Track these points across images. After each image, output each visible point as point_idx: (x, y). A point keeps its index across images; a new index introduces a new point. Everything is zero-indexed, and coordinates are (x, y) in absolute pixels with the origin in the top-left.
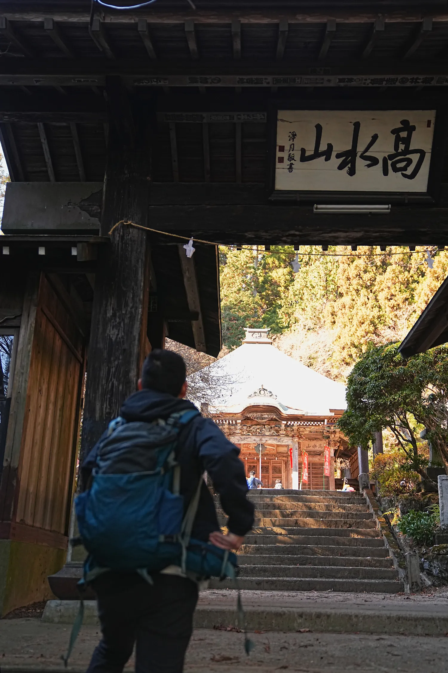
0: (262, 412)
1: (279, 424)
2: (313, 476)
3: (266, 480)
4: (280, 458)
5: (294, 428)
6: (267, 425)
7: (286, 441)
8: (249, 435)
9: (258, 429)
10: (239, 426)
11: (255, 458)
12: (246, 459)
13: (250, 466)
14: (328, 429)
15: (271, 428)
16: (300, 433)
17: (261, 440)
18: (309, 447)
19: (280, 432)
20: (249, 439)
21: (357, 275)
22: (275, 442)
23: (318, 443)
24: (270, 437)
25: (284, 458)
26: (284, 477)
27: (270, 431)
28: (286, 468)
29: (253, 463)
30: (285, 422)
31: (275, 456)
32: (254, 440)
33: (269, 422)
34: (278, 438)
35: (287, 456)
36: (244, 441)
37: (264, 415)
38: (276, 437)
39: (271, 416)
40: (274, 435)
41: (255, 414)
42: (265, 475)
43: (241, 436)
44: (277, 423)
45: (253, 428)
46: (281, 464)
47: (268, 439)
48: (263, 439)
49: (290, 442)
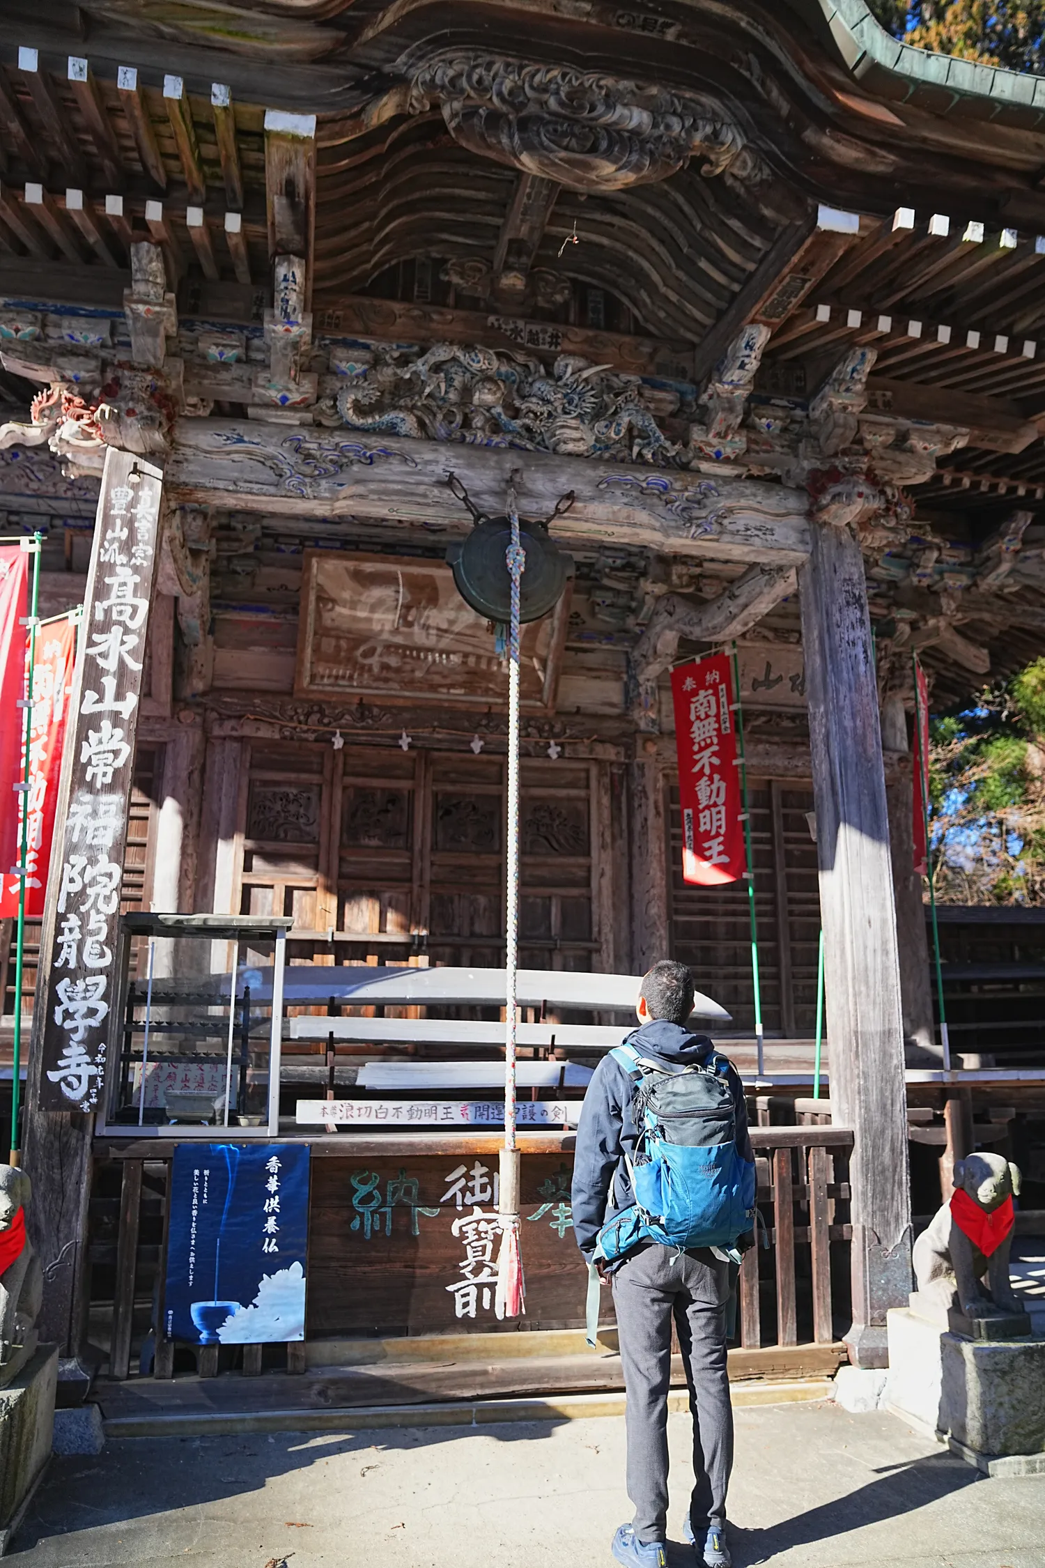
0: (585, 64)
1: (679, 375)
2: (789, 877)
3: (482, 900)
4: (583, 751)
6: (571, 352)
7: (754, 519)
8: (391, 431)
9: (487, 379)
10: (290, 315)
11: (405, 742)
12: (338, 743)
13: (363, 795)
15: (611, 390)
16: (874, 466)
17: (512, 483)
18: (768, 683)
19: (697, 435)
20: (391, 471)
24: (601, 472)
25: (609, 753)
26: (606, 882)
28: (615, 818)
29: (385, 771)
31: (540, 730)
32: (440, 484)
33: (587, 341)
34: (678, 485)
35: (624, 734)
36: (342, 477)
37: (610, 106)
38: (666, 479)
39: (694, 127)
40: (641, 462)
41: (498, 66)
42: (473, 861)
43: (305, 433)
44: (658, 359)
45: (437, 368)
46: (588, 787)
47: (587, 491)
48: (538, 482)
49: (793, 538)
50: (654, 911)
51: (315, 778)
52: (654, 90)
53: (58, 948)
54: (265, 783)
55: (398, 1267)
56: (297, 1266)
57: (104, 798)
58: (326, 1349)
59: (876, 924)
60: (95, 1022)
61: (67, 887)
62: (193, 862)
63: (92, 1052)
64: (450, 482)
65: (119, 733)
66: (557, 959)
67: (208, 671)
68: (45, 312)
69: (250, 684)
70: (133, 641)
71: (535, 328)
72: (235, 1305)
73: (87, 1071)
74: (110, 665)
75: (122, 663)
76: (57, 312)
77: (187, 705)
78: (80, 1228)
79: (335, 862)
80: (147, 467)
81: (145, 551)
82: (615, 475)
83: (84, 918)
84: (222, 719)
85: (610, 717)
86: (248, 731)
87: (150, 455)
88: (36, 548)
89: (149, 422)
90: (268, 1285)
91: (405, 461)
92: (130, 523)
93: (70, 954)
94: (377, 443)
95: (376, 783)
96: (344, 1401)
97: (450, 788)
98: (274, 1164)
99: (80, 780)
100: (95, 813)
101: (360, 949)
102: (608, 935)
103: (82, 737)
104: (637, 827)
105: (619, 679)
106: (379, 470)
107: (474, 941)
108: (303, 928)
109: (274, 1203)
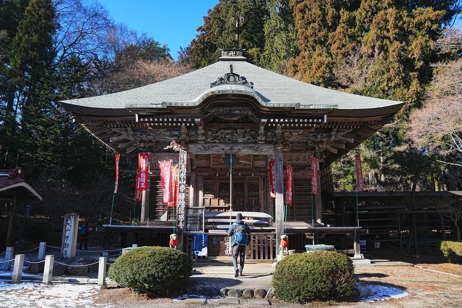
0: (231, 106)
1: (256, 128)
3: (241, 200)
4: (258, 174)
5: (277, 131)
6: (239, 128)
7: (267, 149)
8: (215, 142)
9: (228, 134)
10: (201, 131)
12: (217, 175)
13: (222, 183)
14: (313, 139)
15: (246, 132)
16: (286, 139)
17: (232, 149)
18: (291, 160)
19: (258, 138)
20: (216, 148)
21: (313, 34)
22: (251, 152)
23: (301, 156)
24: (244, 145)
25: (262, 174)
26: (262, 196)
27: (243, 137)
28: (264, 185)
30: (265, 120)
31: (251, 171)
32: (222, 149)
33: (242, 125)
34: (255, 146)
35: (265, 171)
36: (209, 150)
37: (234, 111)
38: (253, 145)
39: (245, 112)
40: (250, 143)
41: (221, 109)
42: (240, 193)
43: (204, 144)
44: (253, 126)
45: (221, 133)
46: (259, 180)
47: (242, 148)
48: (235, 148)
49: (272, 151)
50: (270, 201)
51: (214, 181)
52: (240, 108)
53: (178, 211)
54: (206, 182)
55: (218, 248)
56: (206, 247)
57: (183, 194)
58: (210, 257)
59: (280, 206)
60: (183, 220)
61: (179, 204)
62: (195, 195)
63: (183, 223)
64: (223, 149)
65: (184, 186)
66: (254, 210)
67: (196, 164)
68: (171, 130)
69: (203, 166)
70: (185, 174)
71: (235, 124)
72: (199, 251)
73: (182, 225)
74: (182, 177)
75: (184, 177)
76: (173, 130)
77: (193, 170)
78: (182, 243)
79: (217, 195)
80: (185, 151)
81: (185, 162)
82: (246, 145)
83: (181, 208)
84: (199, 172)
85: (263, 168)
86: (203, 174)
87: (185, 150)
88: (172, 161)
89: (185, 147)
90: (203, 249)
91: (217, 147)
92: (183, 159)
93: (180, 212)
94: (213, 144)
95: (224, 181)
96: (212, 263)
97: (236, 181)
98: (203, 236)
99: (180, 192)
100: (181, 196)
101: (222, 208)
102: (262, 205)
103: (180, 187)
104: (268, 187)
105: (265, 161)
106: (214, 148)
107: (240, 207)
108: (213, 205)
109: (203, 240)
